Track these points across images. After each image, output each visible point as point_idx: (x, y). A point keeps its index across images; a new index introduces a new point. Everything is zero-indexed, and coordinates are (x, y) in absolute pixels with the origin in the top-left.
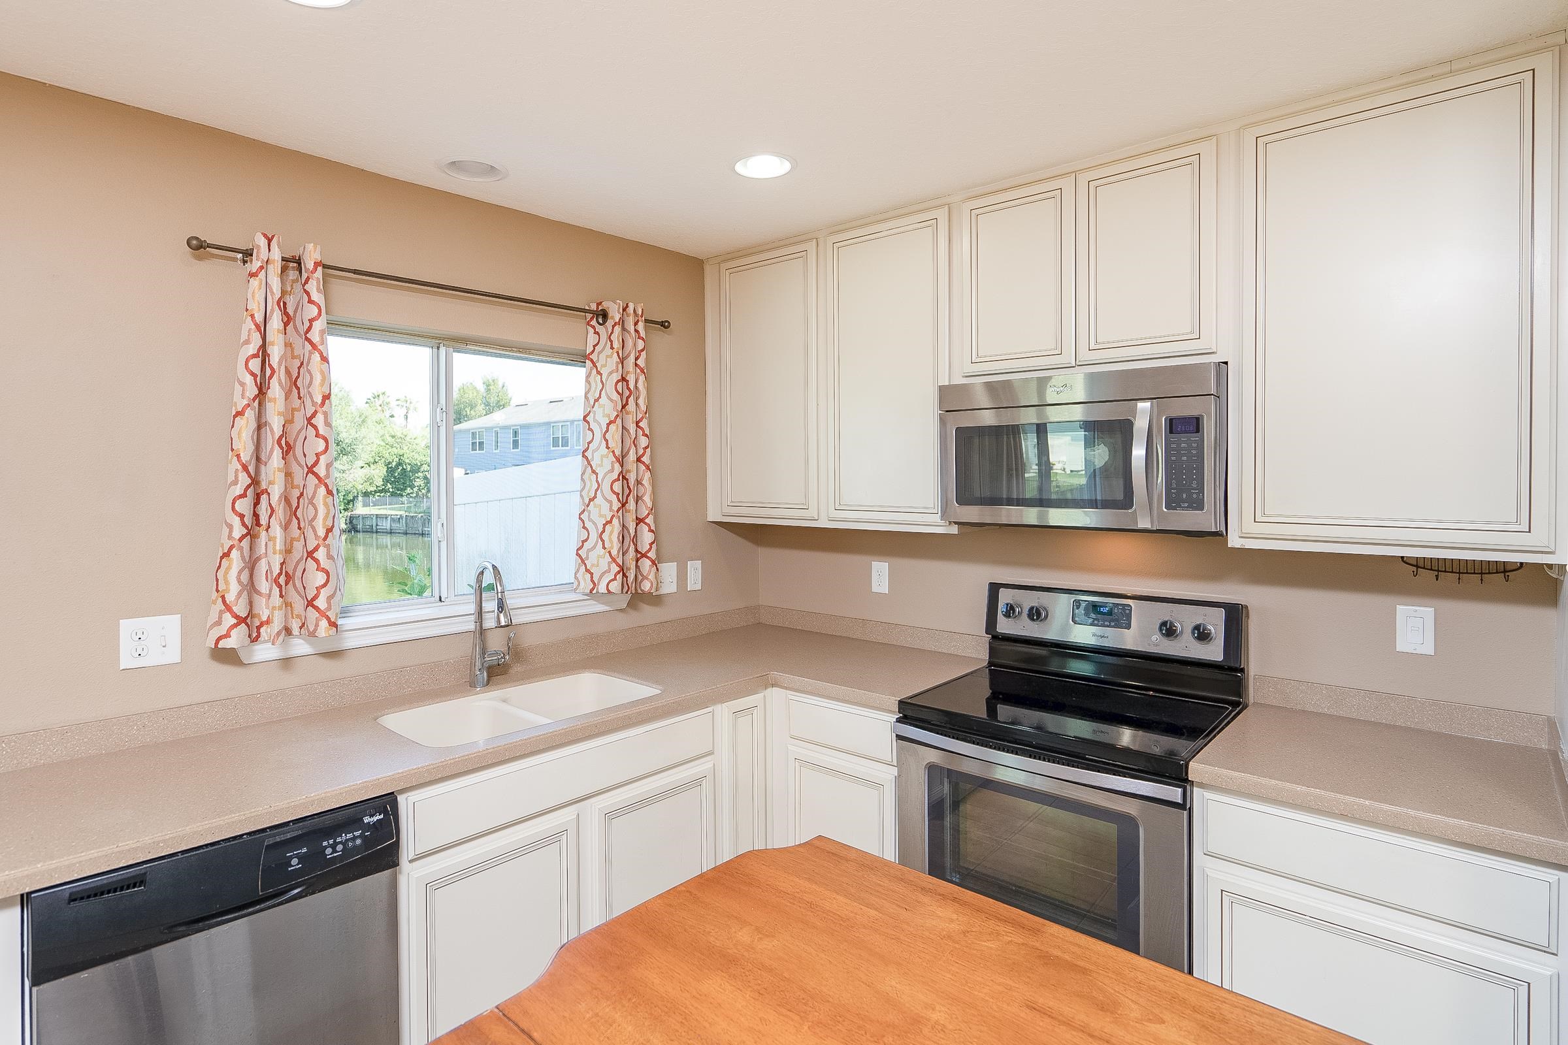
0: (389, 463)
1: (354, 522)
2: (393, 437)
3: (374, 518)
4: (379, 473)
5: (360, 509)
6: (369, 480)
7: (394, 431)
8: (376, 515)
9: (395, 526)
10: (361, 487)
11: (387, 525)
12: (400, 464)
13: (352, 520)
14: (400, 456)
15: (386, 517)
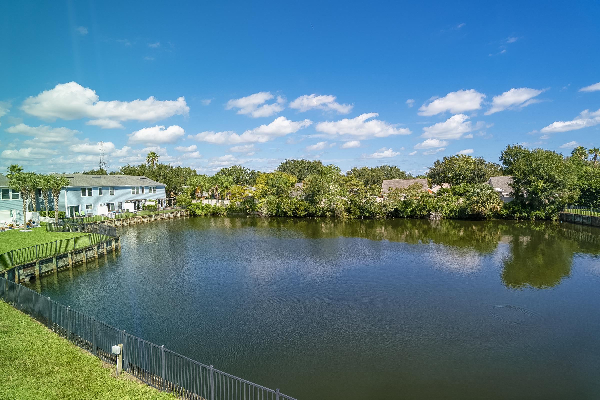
0: (583, 189)
1: (563, 216)
2: (586, 173)
3: (573, 216)
4: (577, 194)
5: (567, 211)
6: (571, 198)
7: (587, 170)
8: (575, 215)
9: (585, 221)
10: (566, 201)
11: (581, 220)
12: (589, 189)
13: (561, 216)
14: (589, 186)
15: (579, 216)
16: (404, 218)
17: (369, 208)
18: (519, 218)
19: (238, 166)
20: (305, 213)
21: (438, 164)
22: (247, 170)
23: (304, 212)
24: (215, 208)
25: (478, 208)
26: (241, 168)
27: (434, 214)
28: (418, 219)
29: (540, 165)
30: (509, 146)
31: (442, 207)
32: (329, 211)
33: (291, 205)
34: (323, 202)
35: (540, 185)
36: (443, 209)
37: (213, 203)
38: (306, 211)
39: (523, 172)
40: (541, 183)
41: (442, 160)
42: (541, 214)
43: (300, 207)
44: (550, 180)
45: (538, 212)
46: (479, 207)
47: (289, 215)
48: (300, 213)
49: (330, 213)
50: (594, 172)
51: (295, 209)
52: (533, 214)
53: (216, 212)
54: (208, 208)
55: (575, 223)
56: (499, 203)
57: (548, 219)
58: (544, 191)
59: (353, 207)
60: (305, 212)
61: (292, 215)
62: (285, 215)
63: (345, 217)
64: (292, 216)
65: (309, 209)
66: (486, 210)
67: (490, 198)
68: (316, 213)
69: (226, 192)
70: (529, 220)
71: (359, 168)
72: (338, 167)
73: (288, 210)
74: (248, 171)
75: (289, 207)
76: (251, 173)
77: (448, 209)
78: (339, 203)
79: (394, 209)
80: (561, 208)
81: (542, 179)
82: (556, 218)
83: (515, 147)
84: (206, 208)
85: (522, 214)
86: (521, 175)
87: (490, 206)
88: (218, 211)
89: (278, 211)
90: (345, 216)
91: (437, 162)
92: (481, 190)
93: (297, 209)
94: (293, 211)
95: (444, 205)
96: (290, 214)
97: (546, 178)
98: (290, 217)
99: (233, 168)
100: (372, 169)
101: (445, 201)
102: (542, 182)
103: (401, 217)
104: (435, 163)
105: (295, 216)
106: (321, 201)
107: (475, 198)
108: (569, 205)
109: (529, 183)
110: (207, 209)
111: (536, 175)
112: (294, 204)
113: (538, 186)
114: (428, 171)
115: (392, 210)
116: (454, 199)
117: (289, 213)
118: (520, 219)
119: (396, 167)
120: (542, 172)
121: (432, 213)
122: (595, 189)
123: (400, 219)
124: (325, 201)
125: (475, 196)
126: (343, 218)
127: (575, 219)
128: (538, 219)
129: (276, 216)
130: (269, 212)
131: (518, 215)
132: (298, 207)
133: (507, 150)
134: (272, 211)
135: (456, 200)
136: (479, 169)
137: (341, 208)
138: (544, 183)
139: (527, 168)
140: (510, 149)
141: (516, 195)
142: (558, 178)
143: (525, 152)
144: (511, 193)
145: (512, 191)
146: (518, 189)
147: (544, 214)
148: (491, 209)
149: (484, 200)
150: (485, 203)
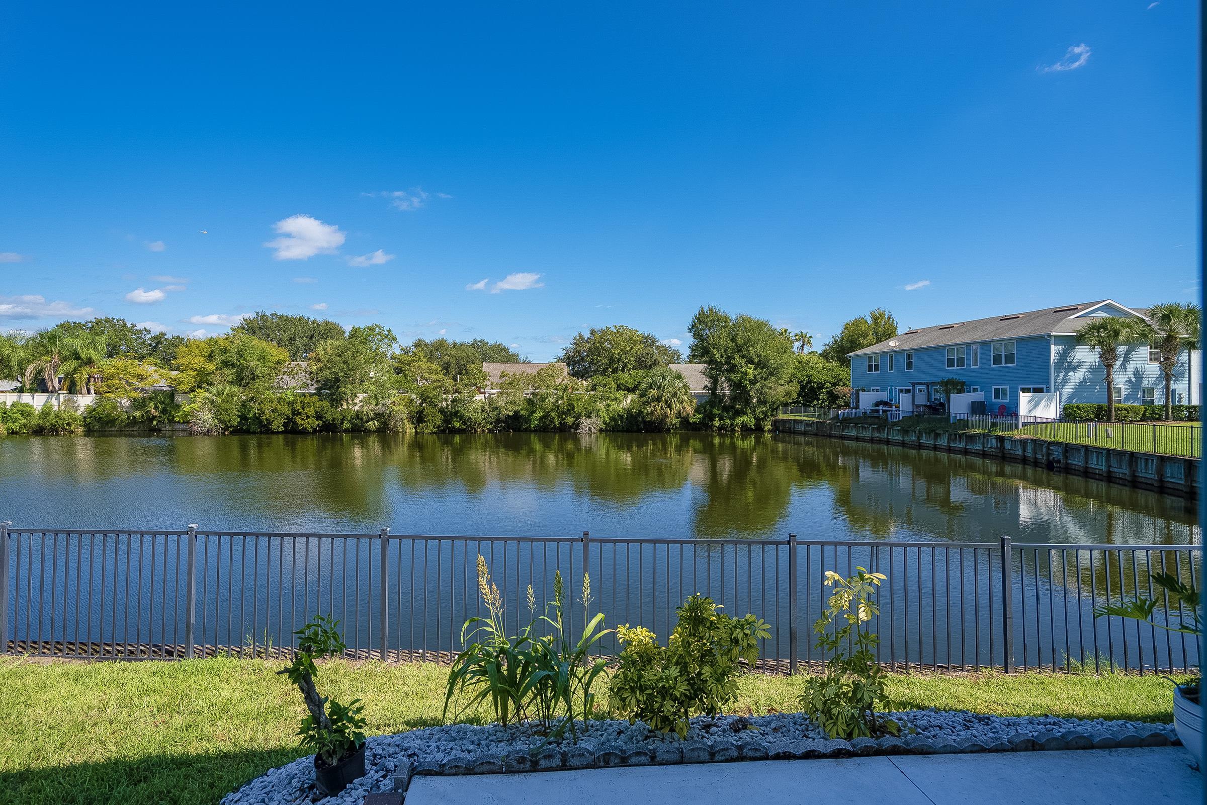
0: (802, 382)
1: (777, 424)
3: (792, 422)
5: (781, 415)
6: (788, 394)
8: (794, 420)
9: (808, 429)
10: (782, 399)
11: (802, 428)
12: (809, 382)
13: (775, 423)
14: (809, 376)
15: (801, 421)
16: (531, 431)
17: (464, 410)
18: (718, 427)
19: (117, 320)
20: (317, 423)
21: (579, 340)
22: (141, 331)
23: (314, 419)
24: (45, 414)
25: (658, 409)
26: (125, 325)
27: (585, 422)
28: (555, 432)
29: (749, 340)
30: (702, 308)
31: (599, 410)
32: (372, 419)
33: (280, 404)
34: (359, 400)
35: (750, 371)
36: (600, 413)
37: (37, 402)
38: (319, 417)
39: (725, 352)
40: (750, 368)
41: (587, 335)
42: (747, 419)
43: (303, 408)
44: (761, 364)
45: (745, 418)
46: (661, 408)
47: (274, 427)
48: (303, 422)
49: (376, 422)
50: (809, 361)
51: (289, 413)
52: (739, 420)
53: (51, 424)
54: (22, 415)
55: (795, 433)
56: (691, 402)
57: (759, 429)
58: (753, 382)
59: (428, 409)
60: (317, 420)
61: (282, 429)
62: (264, 429)
63: (408, 431)
64: (280, 430)
65: (326, 413)
66: (672, 413)
67: (678, 392)
68: (342, 423)
69: (85, 372)
70: (733, 431)
71: (427, 341)
72: (389, 331)
73: (272, 416)
74: (145, 335)
75: (276, 409)
76: (152, 339)
77: (608, 414)
78: (396, 402)
79: (515, 412)
80: (774, 410)
81: (750, 361)
82: (768, 426)
84: (14, 413)
85: (723, 420)
86: (722, 356)
87: (678, 405)
88: (57, 422)
89: (243, 417)
90: (409, 429)
91: (578, 338)
92: (664, 378)
93: (295, 413)
94: (286, 419)
95: (601, 406)
96: (278, 424)
97: (756, 360)
98: (278, 433)
99: (98, 322)
100: (455, 345)
101: (602, 399)
102: (752, 367)
103: (523, 429)
104: (575, 339)
105: (292, 431)
106: (356, 396)
107: (654, 392)
108: (786, 405)
109: (732, 369)
110: (18, 416)
111: (743, 357)
112: (289, 404)
113: (746, 374)
114: (561, 354)
115: (511, 414)
116: (618, 396)
117: (275, 422)
118: (721, 428)
119: (500, 345)
120: (752, 351)
121: (583, 419)
122: (816, 382)
123: (522, 433)
124: (364, 398)
125: (654, 390)
126: (404, 433)
127: (794, 428)
128: (746, 429)
129: (237, 431)
130: (220, 421)
131: (717, 423)
132: (299, 409)
133: (700, 315)
134: (227, 418)
135: (621, 398)
136: (648, 354)
137: (402, 411)
138: (755, 369)
139: (730, 344)
140: (703, 313)
141: (713, 389)
142: (772, 361)
143: (726, 319)
144: (706, 387)
145: (707, 383)
146: (715, 381)
147: (753, 420)
148: (679, 412)
149: (669, 395)
150: (671, 401)
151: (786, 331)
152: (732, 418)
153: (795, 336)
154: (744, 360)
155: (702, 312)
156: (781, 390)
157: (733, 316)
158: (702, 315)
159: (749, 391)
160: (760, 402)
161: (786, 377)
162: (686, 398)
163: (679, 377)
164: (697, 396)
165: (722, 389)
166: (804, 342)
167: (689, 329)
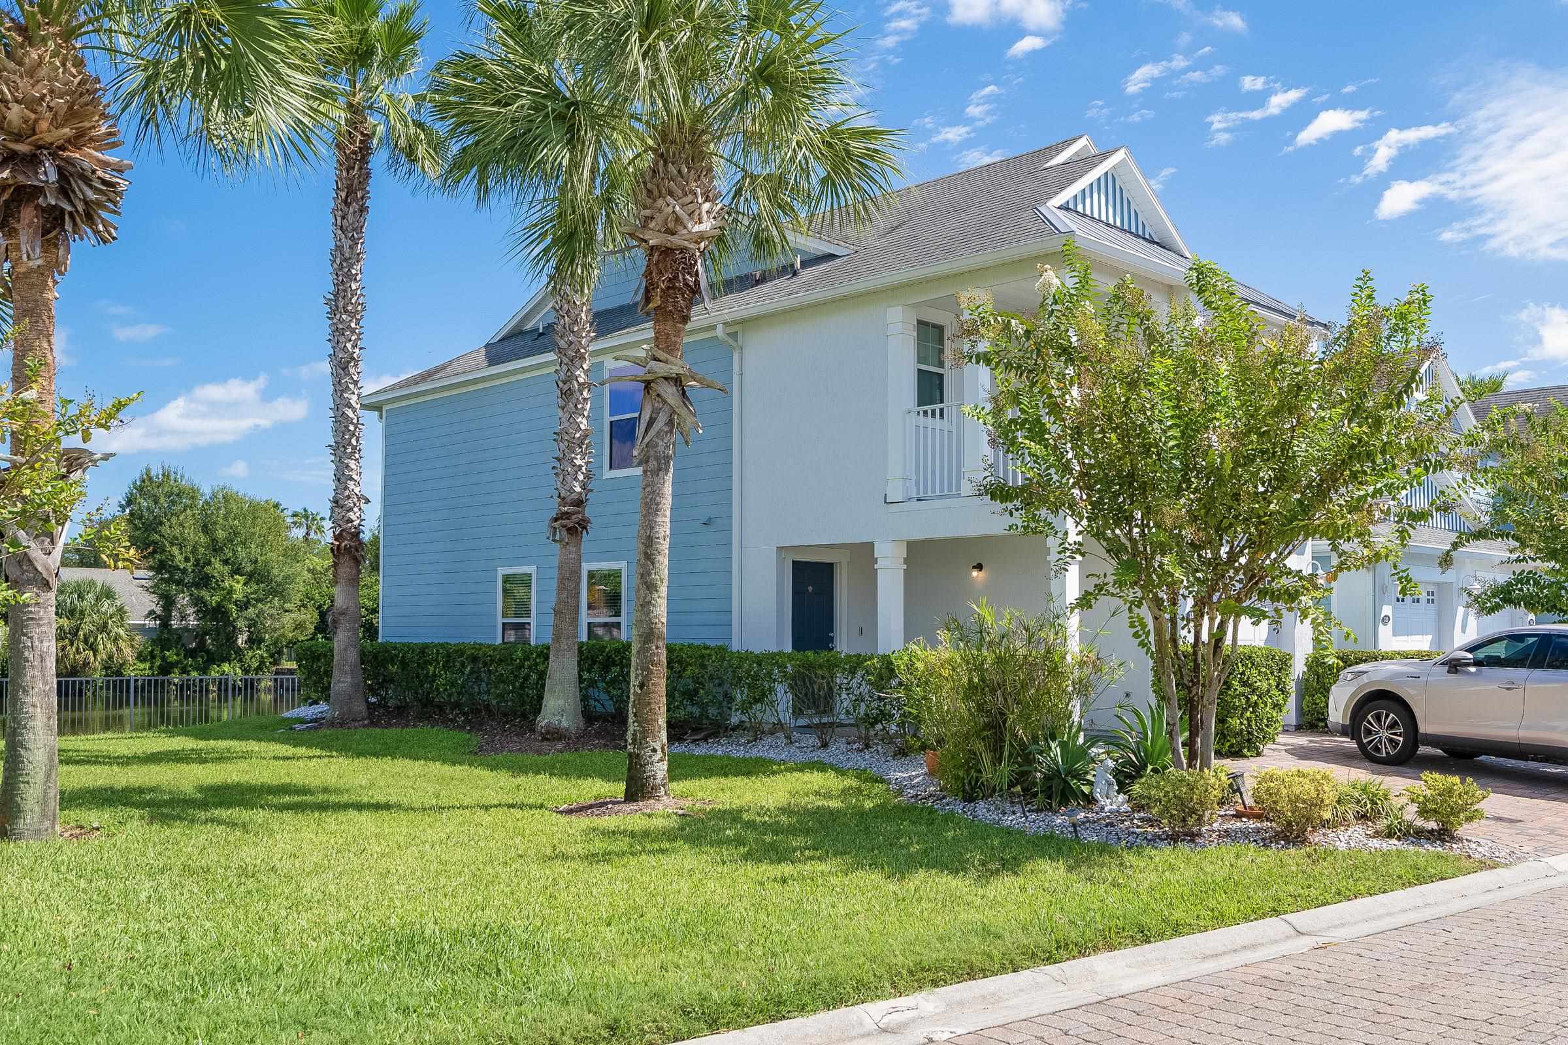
25: (72, 652)
29: (236, 534)
30: (148, 470)
35: (238, 587)
39: (192, 552)
40: (238, 582)
42: (229, 670)
44: (258, 575)
45: (226, 667)
46: (78, 651)
52: (215, 672)
56: (131, 639)
58: (244, 606)
66: (98, 659)
67: (109, 622)
80: (277, 654)
81: (238, 570)
82: (266, 682)
83: (166, 476)
85: (186, 672)
86: (187, 559)
87: (109, 646)
92: (80, 596)
97: (249, 569)
102: (241, 579)
107: (63, 622)
109: (204, 581)
111: (226, 562)
113: (231, 592)
120: (242, 553)
125: (64, 617)
133: (143, 481)
138: (245, 584)
139: (203, 539)
140: (150, 479)
141: (165, 620)
142: (275, 571)
143: (193, 494)
144: (151, 612)
145: (153, 607)
146: (168, 602)
147: (239, 671)
148: (111, 657)
149: (92, 628)
150: (96, 639)
151: (276, 506)
152: (204, 670)
153: (294, 515)
154: (227, 568)
155: (147, 479)
156: (288, 620)
157: (206, 490)
158: (147, 483)
159: (234, 620)
160: (254, 641)
161: (296, 598)
162: (122, 633)
163: (108, 594)
164: (141, 629)
165: (183, 618)
166: (308, 528)
167: (121, 506)
